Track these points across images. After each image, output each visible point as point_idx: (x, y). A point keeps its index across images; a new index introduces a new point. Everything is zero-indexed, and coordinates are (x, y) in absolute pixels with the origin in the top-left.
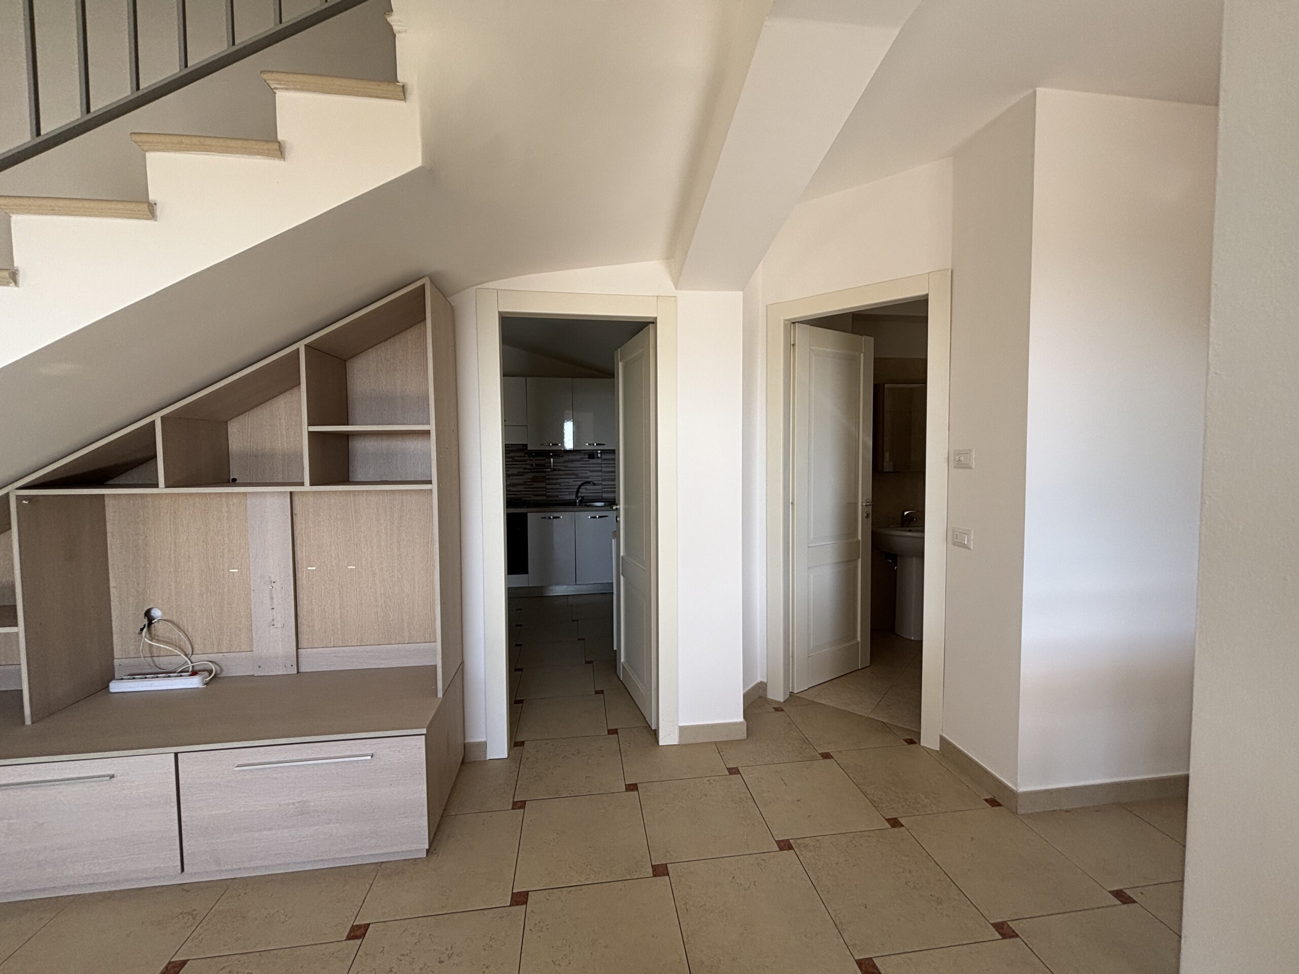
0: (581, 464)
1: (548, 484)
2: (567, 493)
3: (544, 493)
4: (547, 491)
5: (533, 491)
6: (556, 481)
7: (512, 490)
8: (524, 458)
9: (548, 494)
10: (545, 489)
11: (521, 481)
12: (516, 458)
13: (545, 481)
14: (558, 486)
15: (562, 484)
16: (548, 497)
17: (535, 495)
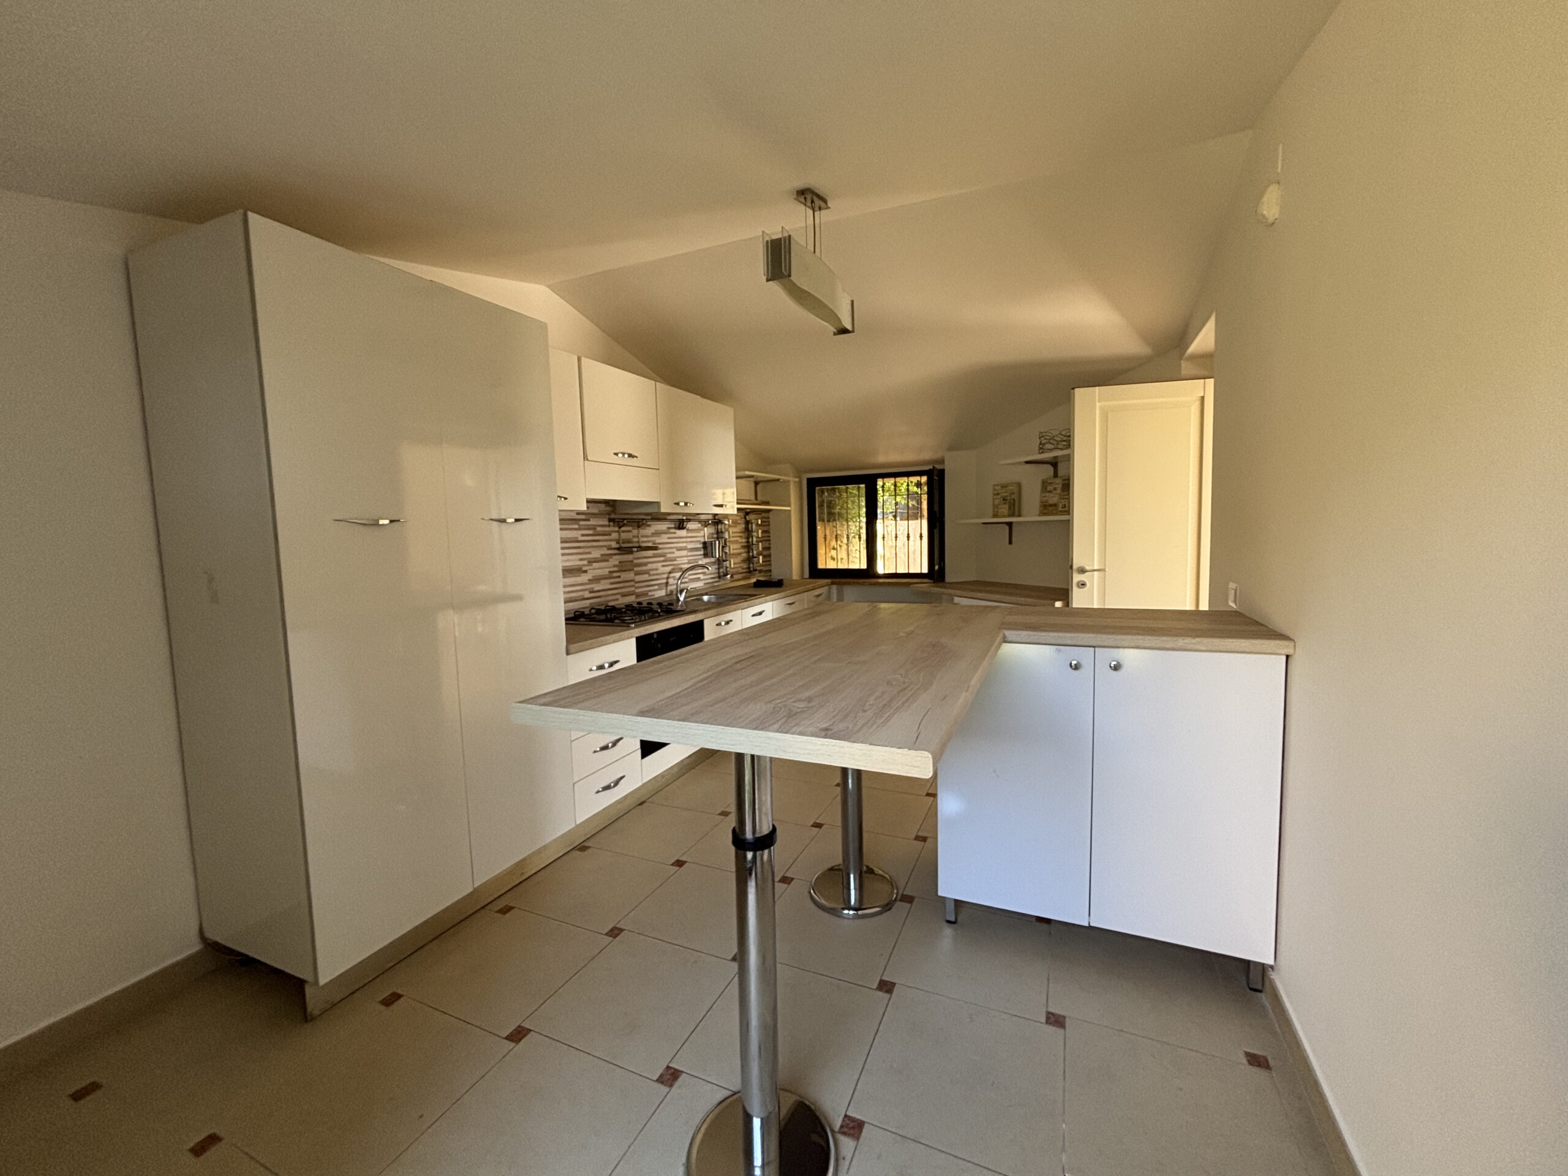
0: (669, 538)
1: (637, 574)
2: (656, 587)
3: (633, 589)
4: (637, 585)
5: (621, 588)
6: (644, 568)
7: (596, 589)
8: (607, 529)
9: (637, 591)
10: (632, 583)
11: (606, 571)
12: (599, 529)
13: (633, 570)
14: (646, 577)
15: (651, 572)
16: (638, 596)
17: (624, 595)
